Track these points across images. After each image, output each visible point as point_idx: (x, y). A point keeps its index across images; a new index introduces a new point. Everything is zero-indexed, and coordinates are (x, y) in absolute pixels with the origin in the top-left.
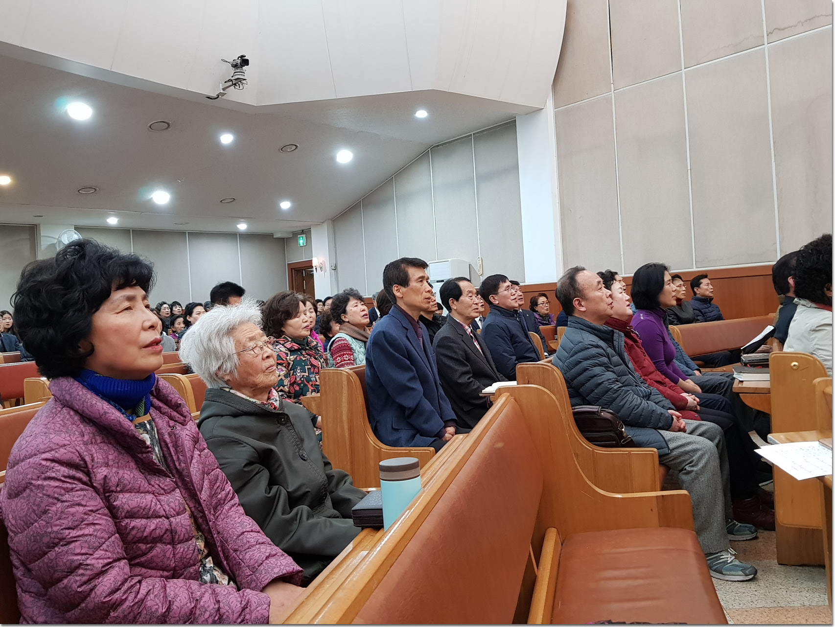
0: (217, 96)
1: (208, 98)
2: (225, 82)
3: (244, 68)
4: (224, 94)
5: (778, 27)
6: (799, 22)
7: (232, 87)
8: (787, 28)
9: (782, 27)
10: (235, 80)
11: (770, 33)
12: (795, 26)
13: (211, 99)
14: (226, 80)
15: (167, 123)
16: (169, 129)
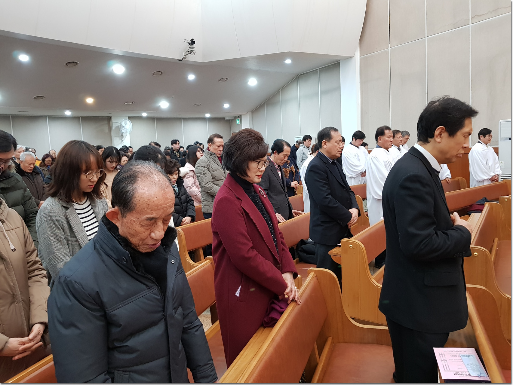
0: (181, 59)
3: (193, 45)
5: (477, 14)
6: (489, 12)
7: (190, 55)
9: (479, 14)
11: (473, 18)
12: (487, 14)
13: (179, 61)
14: (186, 51)
15: (162, 72)
16: (163, 75)
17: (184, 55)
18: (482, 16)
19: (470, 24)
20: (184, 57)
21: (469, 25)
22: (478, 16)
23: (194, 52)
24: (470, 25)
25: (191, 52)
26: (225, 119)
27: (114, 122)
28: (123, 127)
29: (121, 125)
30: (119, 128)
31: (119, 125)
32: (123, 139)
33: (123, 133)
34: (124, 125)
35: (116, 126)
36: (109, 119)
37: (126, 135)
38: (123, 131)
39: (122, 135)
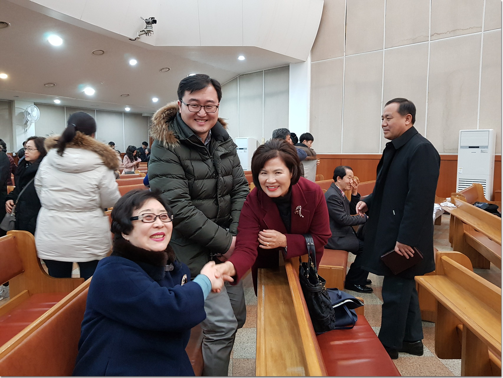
0: (135, 39)
1: (130, 39)
2: (141, 31)
3: (153, 25)
4: (139, 38)
5: (436, 33)
6: (448, 32)
7: (145, 35)
8: (441, 34)
9: (439, 33)
10: (147, 31)
11: (432, 35)
12: (446, 33)
13: (131, 40)
14: (142, 30)
15: (103, 51)
16: (103, 55)
17: (138, 34)
18: (441, 35)
19: (429, 40)
20: (138, 37)
21: (428, 42)
22: (437, 34)
23: (152, 32)
24: (430, 42)
25: (148, 32)
26: (143, 116)
27: (17, 108)
28: (29, 114)
29: (27, 111)
30: (24, 115)
31: (24, 111)
32: (27, 128)
33: (29, 120)
34: (30, 112)
35: (20, 112)
36: (10, 104)
37: (31, 124)
38: (29, 118)
39: (26, 124)
